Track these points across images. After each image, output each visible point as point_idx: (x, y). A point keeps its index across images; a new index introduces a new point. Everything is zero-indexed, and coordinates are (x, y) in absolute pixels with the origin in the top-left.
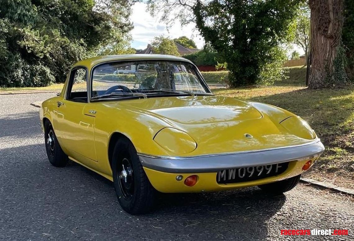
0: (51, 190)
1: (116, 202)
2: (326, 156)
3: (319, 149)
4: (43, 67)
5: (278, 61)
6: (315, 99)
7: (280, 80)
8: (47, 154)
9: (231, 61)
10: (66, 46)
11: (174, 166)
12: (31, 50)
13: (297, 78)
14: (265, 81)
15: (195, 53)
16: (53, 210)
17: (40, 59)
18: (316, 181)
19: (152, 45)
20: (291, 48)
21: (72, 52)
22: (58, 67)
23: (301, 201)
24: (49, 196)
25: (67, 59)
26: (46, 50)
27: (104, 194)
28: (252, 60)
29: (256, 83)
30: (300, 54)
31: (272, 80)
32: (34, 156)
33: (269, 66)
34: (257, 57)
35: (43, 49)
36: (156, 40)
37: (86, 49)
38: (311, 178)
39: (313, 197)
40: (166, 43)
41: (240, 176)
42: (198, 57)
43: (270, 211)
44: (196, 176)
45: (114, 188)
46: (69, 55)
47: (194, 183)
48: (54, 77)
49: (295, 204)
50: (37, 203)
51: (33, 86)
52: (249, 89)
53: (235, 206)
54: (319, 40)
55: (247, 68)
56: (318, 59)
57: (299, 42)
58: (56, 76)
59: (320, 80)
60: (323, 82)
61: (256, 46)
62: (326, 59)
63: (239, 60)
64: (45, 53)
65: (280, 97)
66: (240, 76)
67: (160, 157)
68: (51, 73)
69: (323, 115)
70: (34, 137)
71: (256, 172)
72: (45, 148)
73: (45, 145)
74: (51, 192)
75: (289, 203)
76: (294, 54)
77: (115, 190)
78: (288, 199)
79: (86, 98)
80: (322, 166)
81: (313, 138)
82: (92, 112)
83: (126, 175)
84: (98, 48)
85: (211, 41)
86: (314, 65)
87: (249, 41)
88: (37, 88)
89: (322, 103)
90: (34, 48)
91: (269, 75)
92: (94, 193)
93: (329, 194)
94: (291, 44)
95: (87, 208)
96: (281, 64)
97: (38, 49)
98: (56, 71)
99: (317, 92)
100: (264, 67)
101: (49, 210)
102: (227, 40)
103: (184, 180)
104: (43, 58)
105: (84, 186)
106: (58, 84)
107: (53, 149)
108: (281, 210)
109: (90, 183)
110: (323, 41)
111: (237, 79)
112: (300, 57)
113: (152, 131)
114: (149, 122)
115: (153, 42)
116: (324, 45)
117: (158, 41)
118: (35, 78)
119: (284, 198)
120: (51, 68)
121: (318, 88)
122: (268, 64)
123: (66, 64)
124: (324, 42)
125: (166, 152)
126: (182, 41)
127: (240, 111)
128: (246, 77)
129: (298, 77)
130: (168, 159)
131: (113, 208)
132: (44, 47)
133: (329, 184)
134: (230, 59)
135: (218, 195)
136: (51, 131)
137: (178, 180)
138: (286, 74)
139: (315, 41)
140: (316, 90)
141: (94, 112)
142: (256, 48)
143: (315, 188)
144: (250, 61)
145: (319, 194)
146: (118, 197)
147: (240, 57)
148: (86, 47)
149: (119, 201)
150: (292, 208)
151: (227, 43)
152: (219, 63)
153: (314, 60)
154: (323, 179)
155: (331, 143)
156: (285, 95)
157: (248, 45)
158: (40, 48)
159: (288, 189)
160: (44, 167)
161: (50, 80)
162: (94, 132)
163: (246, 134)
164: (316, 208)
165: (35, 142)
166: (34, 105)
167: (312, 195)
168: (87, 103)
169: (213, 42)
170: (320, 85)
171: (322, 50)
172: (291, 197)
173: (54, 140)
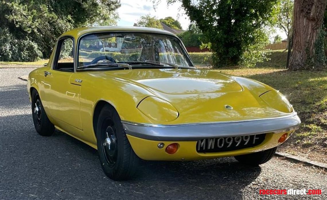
0: (37, 156)
1: (100, 169)
2: (302, 132)
3: (295, 122)
4: (31, 42)
5: (261, 43)
6: (294, 80)
7: (262, 61)
8: (34, 124)
9: (215, 41)
10: (54, 22)
11: (156, 134)
12: (19, 25)
13: (278, 61)
14: (248, 62)
15: (180, 34)
16: (39, 174)
17: (28, 34)
18: (290, 155)
19: (139, 24)
20: (274, 31)
21: (59, 28)
22: (45, 43)
23: (275, 173)
24: (35, 162)
25: (54, 35)
26: (34, 25)
27: (88, 161)
28: (235, 41)
29: (238, 64)
30: (282, 39)
31: (253, 61)
32: (21, 125)
33: (252, 47)
34: (240, 38)
35: (31, 24)
36: (143, 20)
37: (73, 26)
38: (287, 152)
39: (287, 169)
40: (152, 22)
41: (218, 146)
42: (183, 38)
43: (245, 181)
44: (177, 144)
45: (98, 157)
46: (57, 31)
47: (174, 151)
48: (41, 53)
49: (270, 175)
50: (24, 168)
51: (21, 61)
52: (232, 69)
53: (213, 176)
54: (301, 22)
55: (230, 49)
56: (299, 41)
57: (282, 26)
58: (43, 51)
59: (300, 62)
60: (303, 63)
61: (240, 27)
62: (307, 41)
63: (223, 41)
64: (33, 28)
65: (260, 77)
66: (223, 57)
67: (144, 125)
68: (38, 49)
69: (301, 94)
70: (21, 108)
71: (234, 143)
72: (32, 118)
73: (32, 116)
74: (38, 158)
75: (264, 174)
76: (277, 38)
77: (99, 158)
78: (264, 170)
79: (73, 68)
80: (297, 141)
81: (290, 111)
82: (78, 81)
83: (110, 142)
84: (85, 25)
85: (196, 21)
86: (295, 47)
87: (233, 22)
88: (25, 63)
89: (301, 83)
90: (22, 22)
91: (251, 56)
92: (79, 160)
93: (302, 167)
94: (274, 28)
95: (72, 173)
96: (263, 46)
97: (26, 24)
98: (43, 47)
99: (296, 73)
100: (247, 48)
101: (35, 174)
102: (212, 20)
103: (165, 147)
104: (31, 33)
105: (69, 153)
106: (45, 60)
107: (39, 118)
108: (256, 180)
109: (75, 151)
110: (305, 22)
111: (220, 59)
112: (282, 41)
113: (136, 100)
114: (134, 91)
115: (139, 21)
116: (306, 27)
117: (144, 20)
118: (23, 52)
119: (259, 170)
120: (39, 43)
121: (298, 69)
122: (251, 45)
123: (53, 40)
124: (306, 24)
125: (149, 121)
126: (168, 21)
127: (222, 84)
128: (229, 57)
129: (280, 60)
130: (151, 126)
131: (96, 174)
132: (32, 22)
133: (303, 158)
134: (214, 39)
135: (197, 166)
136: (38, 100)
137: (160, 147)
138: (268, 57)
139: (297, 23)
140: (296, 72)
141: (80, 81)
142: (240, 29)
143: (289, 161)
144: (233, 42)
145: (293, 167)
146: (102, 164)
147: (224, 38)
148: (73, 24)
149: (102, 168)
150: (267, 178)
151: (212, 23)
152: (203, 43)
153: (295, 42)
154: (298, 153)
155: (307, 120)
156: (266, 75)
157: (232, 26)
158: (27, 23)
159: (264, 161)
160: (31, 136)
161: (37, 55)
162: (80, 102)
163: (227, 105)
164: (289, 179)
165: (23, 112)
166: (21, 79)
167: (286, 168)
168: (74, 72)
169: (198, 22)
170: (300, 67)
171: (304, 32)
172: (266, 169)
173: (40, 109)
